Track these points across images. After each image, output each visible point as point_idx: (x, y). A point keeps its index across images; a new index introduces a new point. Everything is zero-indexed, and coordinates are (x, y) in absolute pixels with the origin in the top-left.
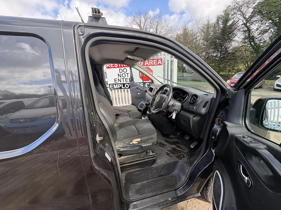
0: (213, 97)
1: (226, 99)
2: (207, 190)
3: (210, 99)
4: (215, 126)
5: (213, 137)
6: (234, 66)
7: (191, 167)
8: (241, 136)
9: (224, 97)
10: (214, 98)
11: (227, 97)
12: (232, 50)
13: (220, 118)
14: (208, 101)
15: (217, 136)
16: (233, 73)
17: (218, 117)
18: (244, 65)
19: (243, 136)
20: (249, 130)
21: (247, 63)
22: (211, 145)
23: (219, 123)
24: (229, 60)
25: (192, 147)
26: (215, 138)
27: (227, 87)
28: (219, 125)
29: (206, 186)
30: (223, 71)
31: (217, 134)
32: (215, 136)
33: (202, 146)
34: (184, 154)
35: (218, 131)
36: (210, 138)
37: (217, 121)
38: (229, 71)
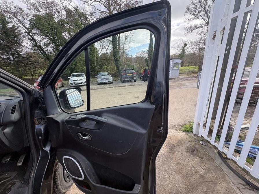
0: (20, 100)
1: (35, 99)
2: (57, 186)
3: (17, 103)
4: (37, 127)
5: (40, 138)
6: (35, 70)
7: (30, 184)
8: (68, 118)
9: (32, 98)
10: (22, 100)
11: (35, 96)
12: (26, 55)
13: (37, 117)
14: (16, 105)
15: (42, 134)
16: (37, 77)
17: (36, 117)
18: (43, 69)
19: (69, 117)
20: (68, 113)
21: (46, 68)
22: (41, 146)
23: (38, 122)
24: (27, 64)
25: (20, 164)
26: (42, 137)
27: (31, 87)
28: (40, 123)
29: (55, 184)
30: (25, 76)
31: (42, 132)
32: (41, 135)
33: (32, 154)
34: (12, 181)
35: (42, 130)
36: (37, 139)
37: (36, 121)
38: (32, 75)
